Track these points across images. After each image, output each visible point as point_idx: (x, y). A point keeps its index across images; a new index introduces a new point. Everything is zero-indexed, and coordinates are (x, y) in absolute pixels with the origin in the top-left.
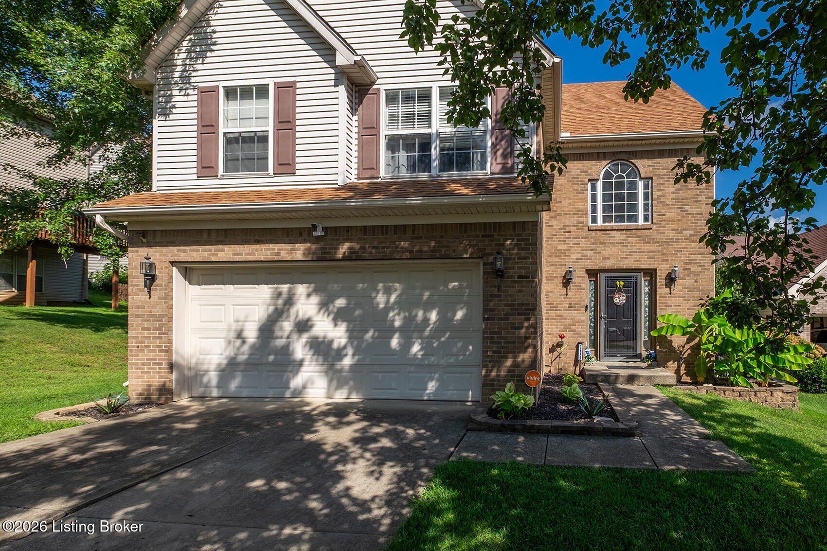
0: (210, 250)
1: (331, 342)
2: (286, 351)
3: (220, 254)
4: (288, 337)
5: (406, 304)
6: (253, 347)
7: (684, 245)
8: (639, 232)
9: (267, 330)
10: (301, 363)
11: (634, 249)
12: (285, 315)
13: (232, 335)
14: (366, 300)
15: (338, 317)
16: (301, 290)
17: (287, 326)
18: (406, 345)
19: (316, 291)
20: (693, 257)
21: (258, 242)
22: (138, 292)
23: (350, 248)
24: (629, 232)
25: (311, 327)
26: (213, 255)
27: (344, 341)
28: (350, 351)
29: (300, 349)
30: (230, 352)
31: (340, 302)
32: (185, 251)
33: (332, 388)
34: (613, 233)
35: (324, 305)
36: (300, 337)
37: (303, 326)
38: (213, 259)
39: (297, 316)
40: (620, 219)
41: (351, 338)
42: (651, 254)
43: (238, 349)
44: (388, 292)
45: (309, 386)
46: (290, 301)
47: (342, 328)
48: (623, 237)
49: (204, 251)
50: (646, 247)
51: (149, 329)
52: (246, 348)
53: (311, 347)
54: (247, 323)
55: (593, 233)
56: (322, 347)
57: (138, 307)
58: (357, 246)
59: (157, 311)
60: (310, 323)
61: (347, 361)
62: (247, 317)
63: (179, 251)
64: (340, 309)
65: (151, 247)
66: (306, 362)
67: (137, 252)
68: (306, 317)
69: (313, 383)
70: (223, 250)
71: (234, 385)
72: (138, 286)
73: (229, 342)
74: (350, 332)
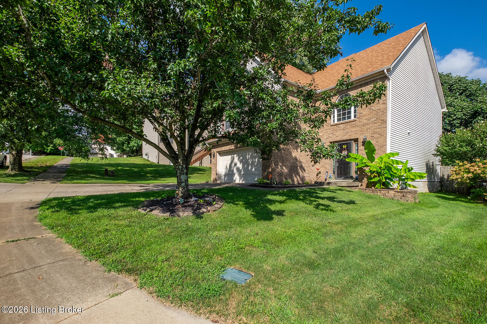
1: (240, 168)
2: (233, 171)
4: (233, 167)
5: (252, 157)
6: (229, 170)
7: (371, 125)
8: (350, 123)
9: (230, 166)
10: (235, 174)
11: (348, 131)
12: (233, 162)
13: (226, 167)
14: (244, 157)
15: (241, 162)
17: (233, 165)
18: (252, 169)
19: (237, 156)
20: (375, 130)
22: (213, 159)
24: (346, 124)
28: (243, 170)
29: (235, 171)
31: (241, 158)
34: (340, 126)
35: (238, 159)
36: (235, 167)
37: (236, 165)
39: (235, 162)
40: (344, 119)
41: (243, 167)
42: (356, 132)
43: (226, 171)
44: (249, 155)
46: (233, 159)
47: (241, 164)
48: (344, 126)
50: (354, 129)
51: (214, 167)
53: (237, 170)
54: (228, 164)
55: (332, 127)
57: (213, 162)
59: (215, 163)
61: (242, 173)
64: (241, 160)
69: (237, 178)
71: (226, 178)
73: (225, 169)
74: (242, 165)
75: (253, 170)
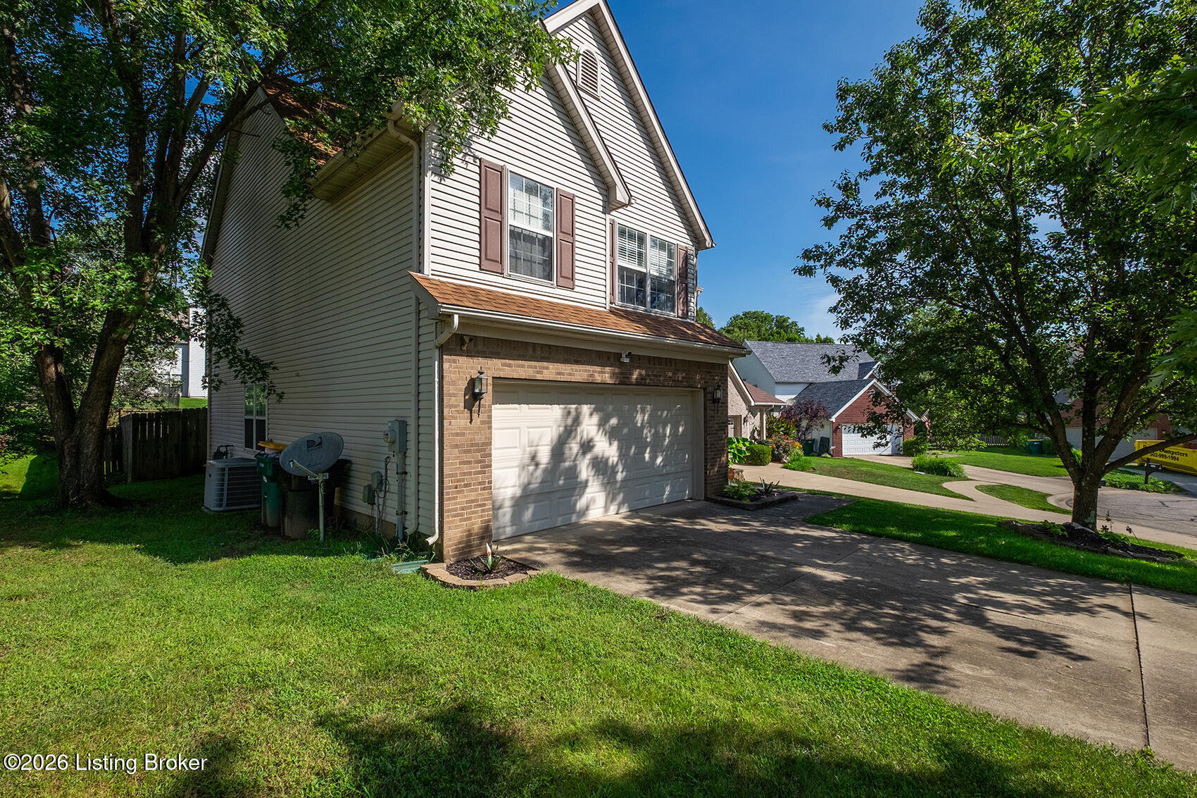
0: (535, 367)
1: (607, 459)
2: (573, 472)
3: (545, 371)
4: (575, 460)
5: (654, 422)
6: (545, 470)
9: (558, 451)
10: (585, 485)
12: (573, 435)
13: (527, 461)
14: (627, 420)
15: (612, 435)
16: (586, 409)
17: (574, 447)
18: (653, 458)
19: (596, 410)
21: (577, 362)
22: (456, 415)
23: (640, 374)
25: (593, 447)
26: (538, 372)
27: (616, 459)
28: (620, 468)
29: (585, 471)
30: (524, 479)
31: (614, 421)
32: (510, 366)
33: (609, 502)
35: (602, 424)
36: (584, 457)
37: (587, 446)
38: (539, 377)
39: (582, 438)
43: (532, 474)
44: (643, 411)
45: (591, 507)
46: (577, 421)
47: (615, 444)
49: (530, 367)
51: (469, 462)
52: (539, 472)
53: (593, 467)
54: (539, 448)
56: (601, 465)
57: (457, 435)
58: (644, 372)
59: (479, 439)
60: (591, 444)
61: (620, 476)
62: (540, 439)
63: (503, 365)
64: (613, 428)
65: (471, 356)
66: (590, 484)
67: (454, 361)
68: (590, 436)
69: (594, 502)
70: (547, 368)
71: (528, 515)
72: (456, 406)
73: (523, 468)
74: (620, 448)
75: (659, 460)
